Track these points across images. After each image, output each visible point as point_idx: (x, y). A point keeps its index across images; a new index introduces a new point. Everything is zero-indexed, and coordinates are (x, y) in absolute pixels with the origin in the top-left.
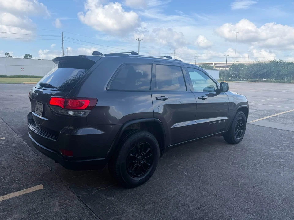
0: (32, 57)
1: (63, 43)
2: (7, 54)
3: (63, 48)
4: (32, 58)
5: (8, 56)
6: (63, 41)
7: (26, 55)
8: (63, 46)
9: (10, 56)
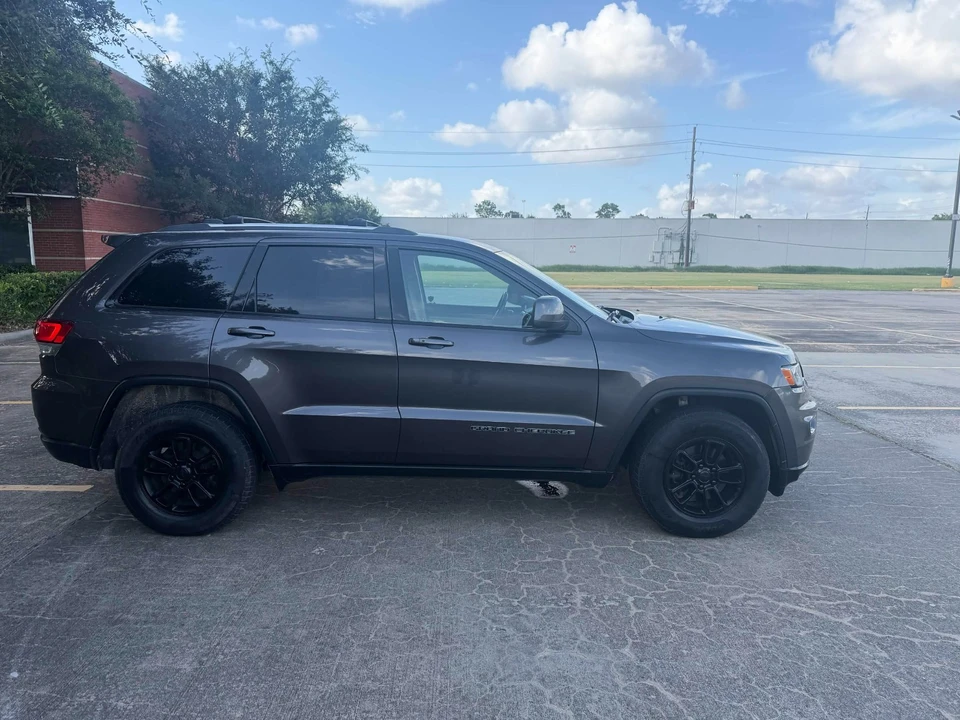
0: (618, 212)
1: (693, 161)
2: (558, 207)
3: (692, 178)
4: (617, 216)
5: (560, 213)
6: (693, 155)
7: (606, 206)
8: (692, 171)
9: (565, 214)
